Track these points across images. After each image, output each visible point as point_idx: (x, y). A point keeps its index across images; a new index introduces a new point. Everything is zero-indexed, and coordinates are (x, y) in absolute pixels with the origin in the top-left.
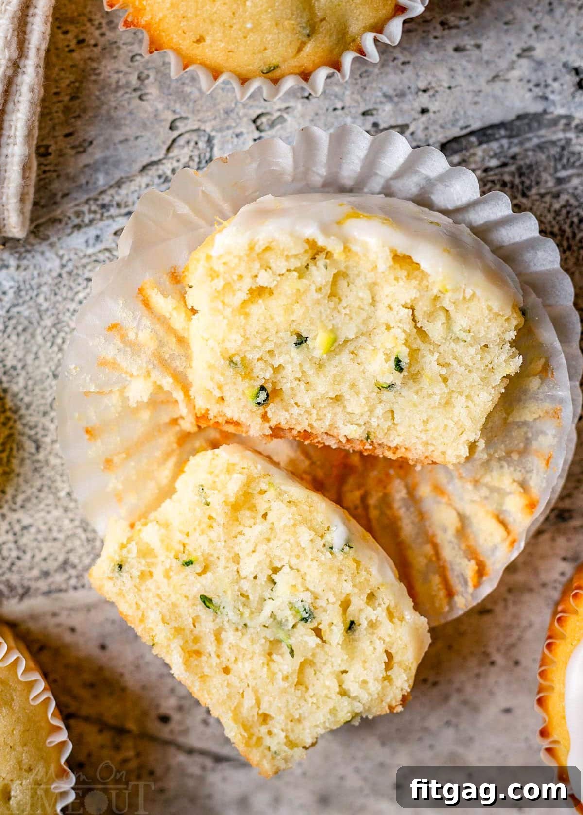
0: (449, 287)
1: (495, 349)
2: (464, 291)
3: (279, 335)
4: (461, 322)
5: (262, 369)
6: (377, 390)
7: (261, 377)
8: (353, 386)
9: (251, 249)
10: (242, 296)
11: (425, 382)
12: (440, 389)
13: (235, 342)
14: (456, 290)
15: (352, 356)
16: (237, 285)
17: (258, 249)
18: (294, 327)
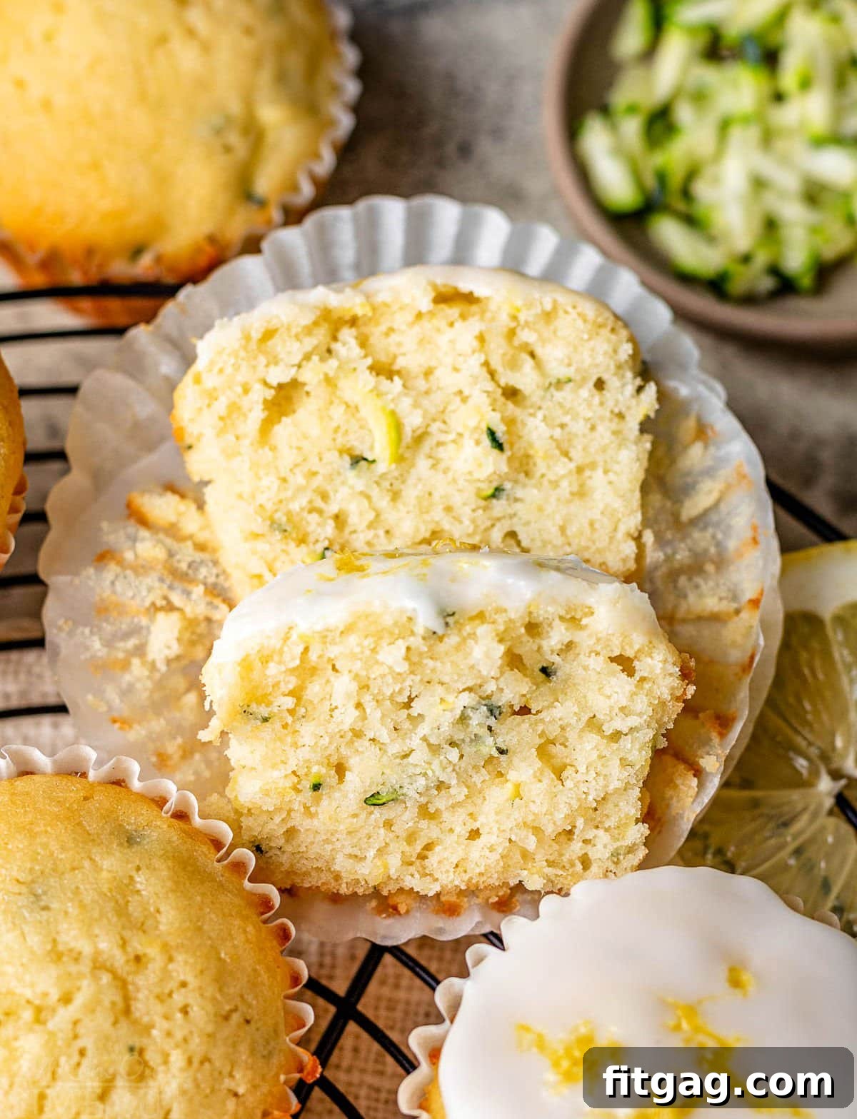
0: (519, 303)
1: (612, 382)
2: (541, 303)
3: (325, 461)
4: (555, 356)
5: (319, 525)
6: (483, 503)
7: (321, 539)
8: (448, 509)
9: (247, 338)
10: (257, 414)
11: (541, 467)
12: (562, 468)
13: (268, 493)
14: (529, 305)
15: (431, 462)
16: (245, 402)
17: (256, 335)
18: (340, 440)
